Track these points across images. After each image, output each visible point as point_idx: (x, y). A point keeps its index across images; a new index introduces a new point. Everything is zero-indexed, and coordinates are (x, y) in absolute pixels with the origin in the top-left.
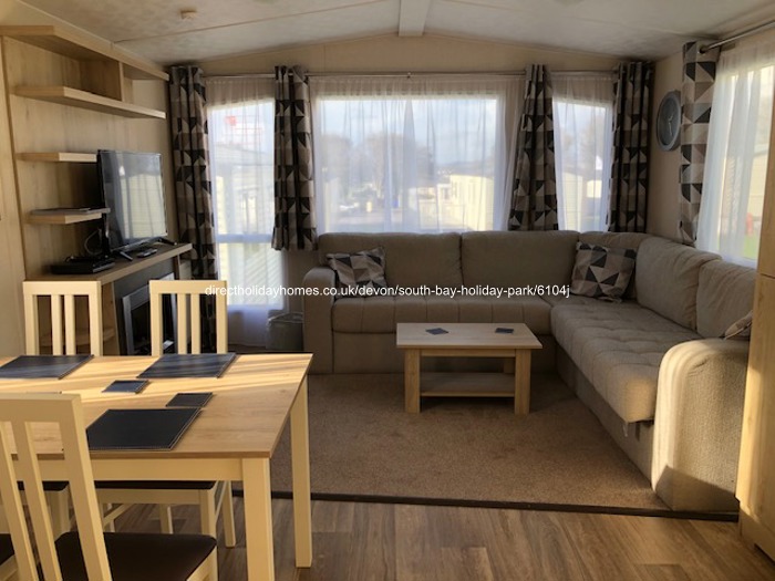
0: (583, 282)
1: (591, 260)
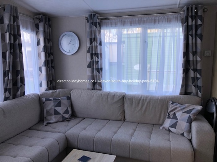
0: (54, 116)
1: (54, 105)
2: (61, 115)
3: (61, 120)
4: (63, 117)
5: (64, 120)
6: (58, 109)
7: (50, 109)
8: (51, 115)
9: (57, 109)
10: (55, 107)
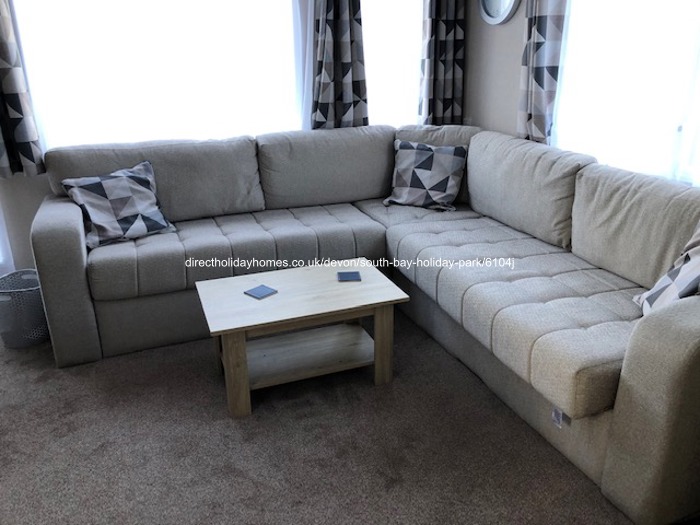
0: (407, 189)
1: (415, 162)
2: (423, 191)
3: (421, 203)
4: (428, 197)
5: (429, 205)
6: (423, 174)
7: (405, 171)
8: (403, 185)
9: (419, 172)
10: (418, 167)
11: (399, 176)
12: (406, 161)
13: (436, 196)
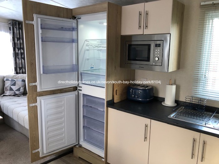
0: (9, 91)
1: (11, 84)
2: (13, 91)
3: (13, 95)
4: (15, 93)
5: (15, 95)
6: (13, 87)
7: (8, 86)
8: (7, 90)
10: (11, 85)
11: (6, 88)
12: (8, 84)
13: (17, 92)
